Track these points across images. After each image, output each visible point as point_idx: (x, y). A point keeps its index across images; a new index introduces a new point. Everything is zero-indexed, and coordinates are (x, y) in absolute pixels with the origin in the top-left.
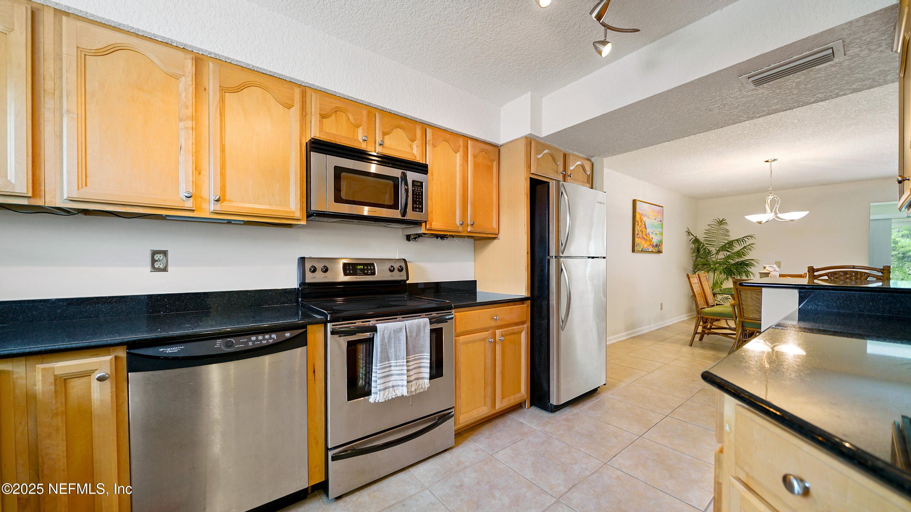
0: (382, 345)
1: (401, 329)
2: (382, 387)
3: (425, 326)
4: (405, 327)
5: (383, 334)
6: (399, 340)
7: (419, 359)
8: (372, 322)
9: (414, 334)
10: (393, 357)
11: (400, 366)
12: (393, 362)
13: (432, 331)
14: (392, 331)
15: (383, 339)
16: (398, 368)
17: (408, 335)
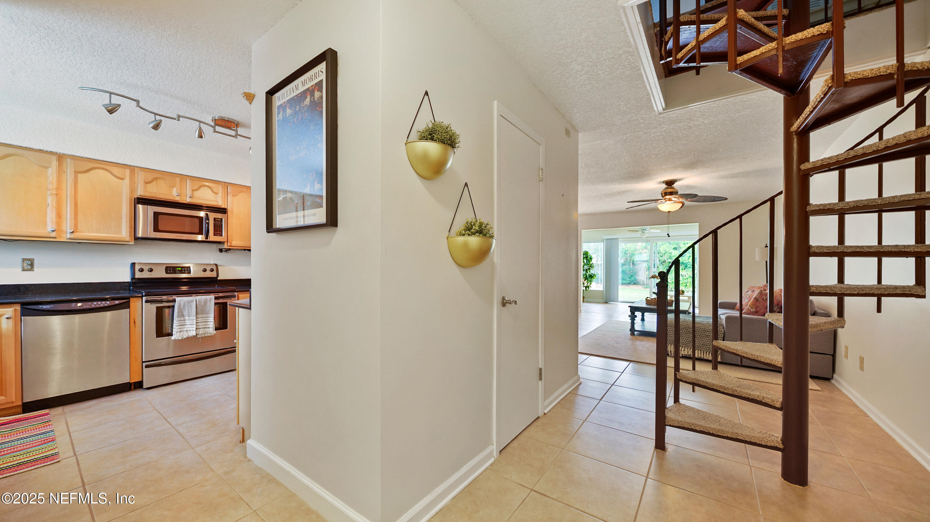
0: (179, 308)
1: (192, 301)
2: (178, 330)
3: (211, 300)
4: (195, 300)
5: (180, 303)
6: (191, 307)
7: (206, 317)
8: (174, 297)
9: (202, 304)
10: (187, 315)
11: (191, 320)
12: (187, 318)
13: (216, 304)
14: (186, 302)
15: (180, 305)
16: (190, 321)
17: (197, 304)
